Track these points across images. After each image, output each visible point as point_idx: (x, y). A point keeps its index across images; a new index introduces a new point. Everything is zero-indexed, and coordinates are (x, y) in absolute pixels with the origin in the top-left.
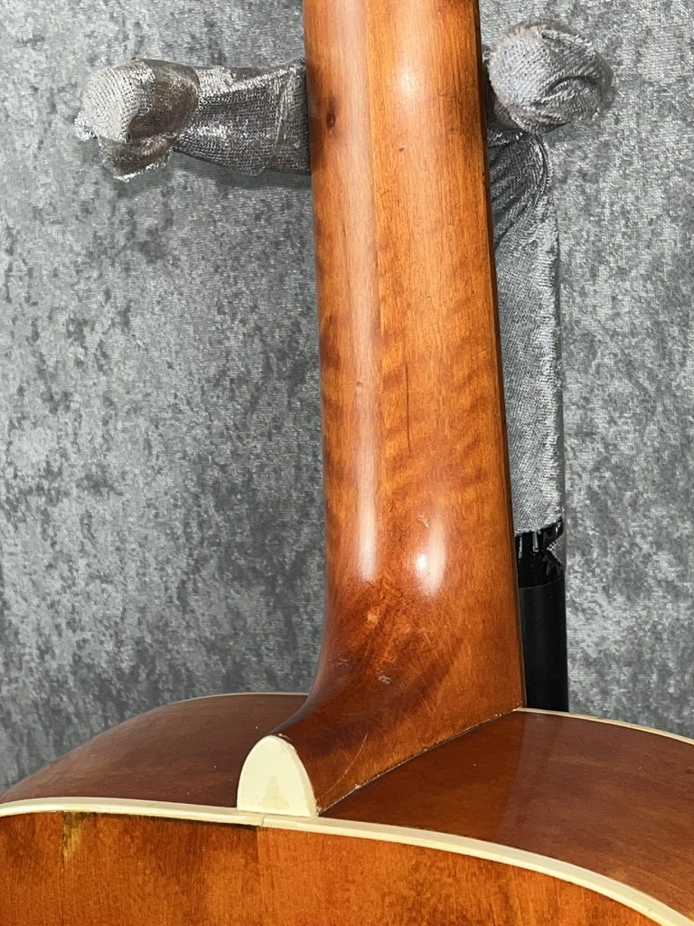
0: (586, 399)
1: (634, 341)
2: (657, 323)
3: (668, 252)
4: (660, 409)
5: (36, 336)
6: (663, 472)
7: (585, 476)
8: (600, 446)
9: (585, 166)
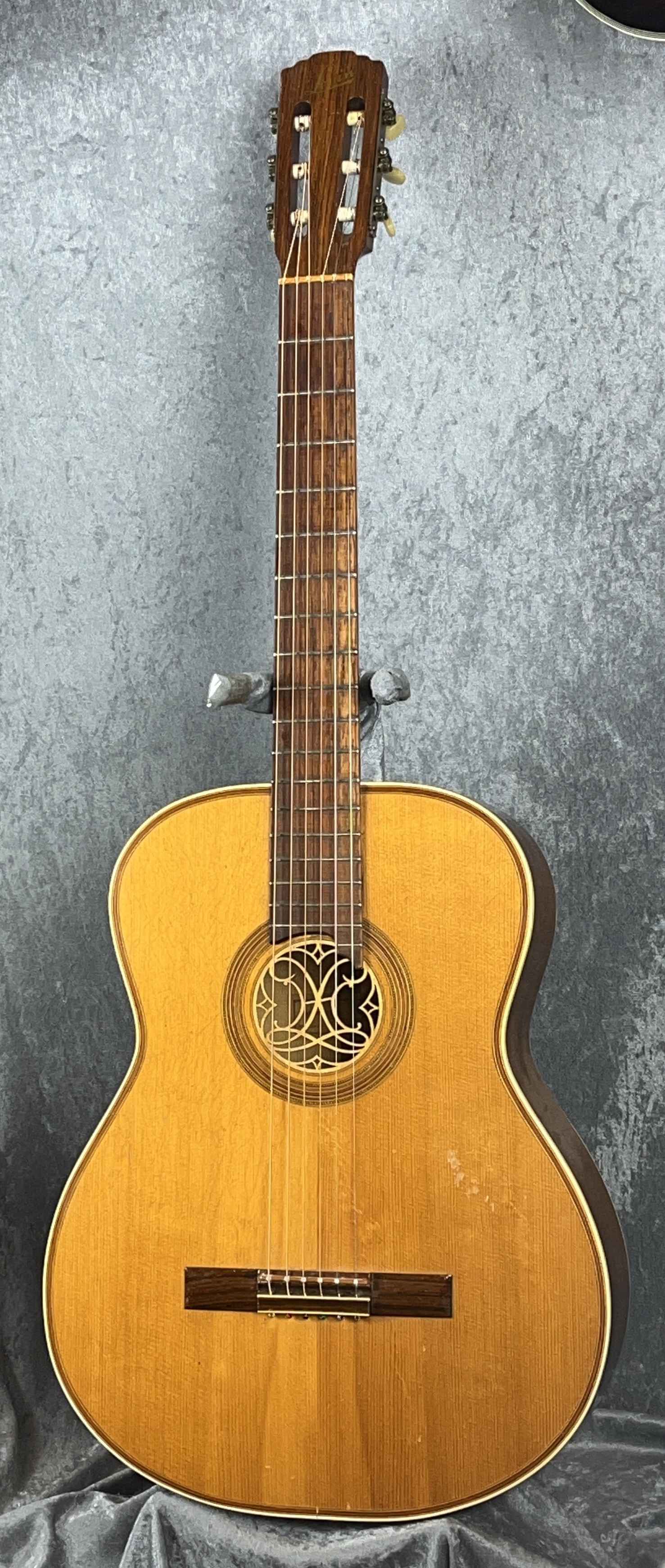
0: (419, 704)
1: (443, 674)
2: (454, 666)
3: (460, 630)
4: (454, 708)
5: (127, 668)
6: (455, 740)
7: (417, 743)
8: (424, 727)
9: (422, 587)
